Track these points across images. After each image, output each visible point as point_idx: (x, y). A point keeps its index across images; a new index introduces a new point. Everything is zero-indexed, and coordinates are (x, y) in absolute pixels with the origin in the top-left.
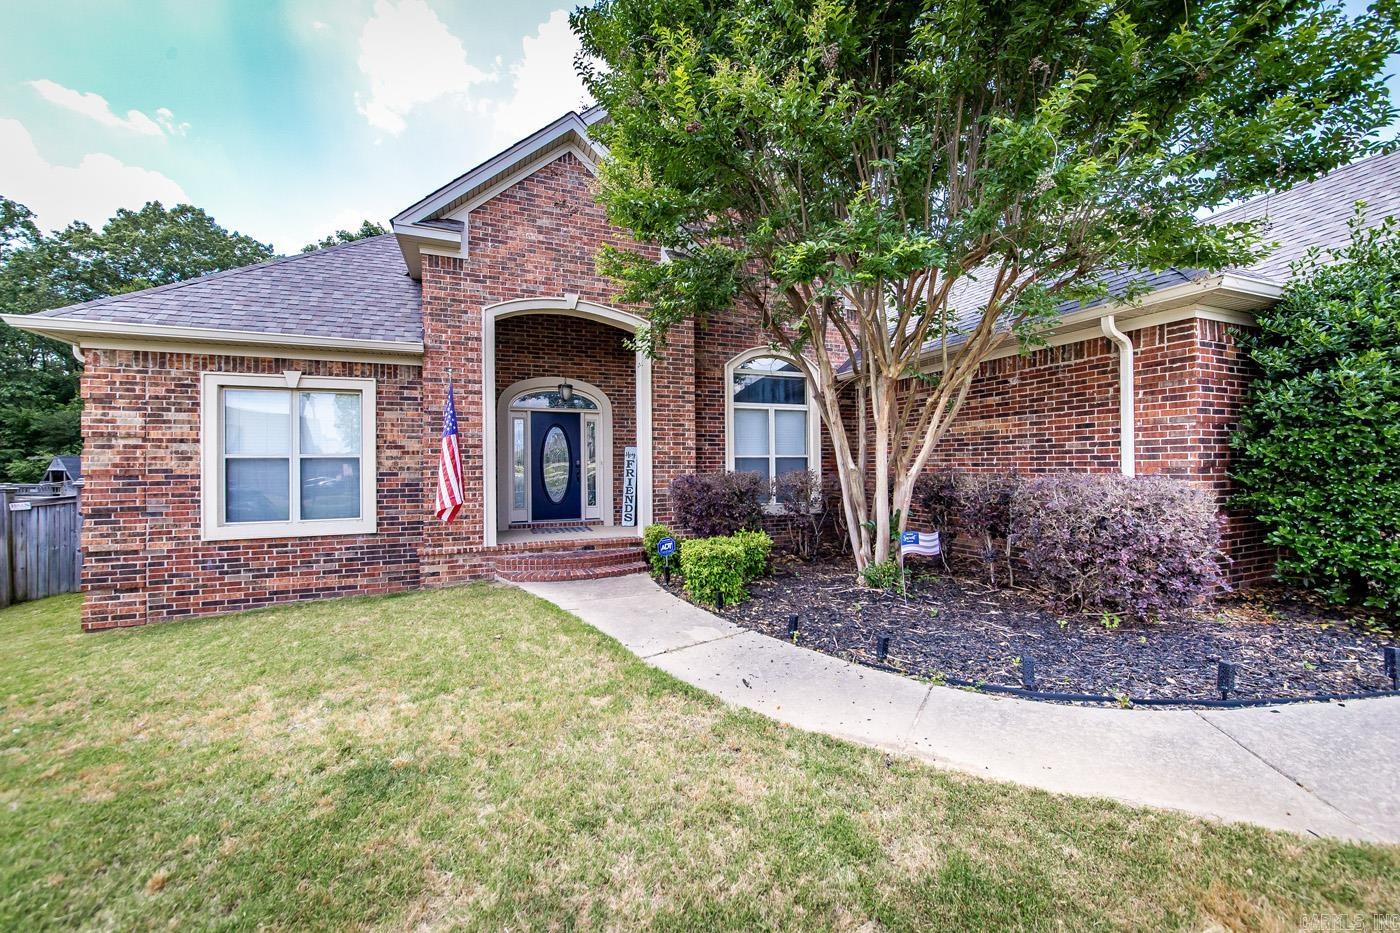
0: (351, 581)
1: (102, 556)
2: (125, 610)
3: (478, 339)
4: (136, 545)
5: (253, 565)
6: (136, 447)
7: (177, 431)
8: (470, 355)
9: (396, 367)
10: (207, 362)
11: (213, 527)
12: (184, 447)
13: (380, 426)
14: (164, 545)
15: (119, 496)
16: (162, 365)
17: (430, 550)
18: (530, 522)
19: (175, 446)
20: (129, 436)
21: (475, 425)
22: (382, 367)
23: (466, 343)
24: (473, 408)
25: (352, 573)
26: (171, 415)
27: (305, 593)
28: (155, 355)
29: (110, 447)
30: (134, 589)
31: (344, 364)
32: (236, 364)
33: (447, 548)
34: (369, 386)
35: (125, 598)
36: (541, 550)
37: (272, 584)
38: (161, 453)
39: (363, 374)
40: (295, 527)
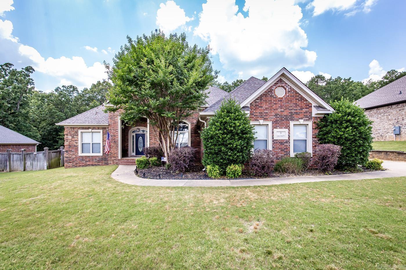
0: (99, 164)
1: (67, 157)
2: (69, 166)
3: (118, 122)
4: (71, 156)
5: (85, 160)
6: (71, 141)
7: (76, 139)
8: (116, 125)
9: (106, 128)
10: (79, 128)
11: (80, 154)
12: (76, 141)
13: (103, 138)
14: (74, 156)
15: (69, 149)
16: (74, 129)
17: (110, 159)
18: (135, 155)
19: (75, 141)
20: (70, 140)
21: (117, 137)
22: (104, 128)
23: (116, 123)
24: (117, 134)
25: (99, 162)
26: (75, 137)
27: (92, 165)
28: (73, 128)
29: (68, 141)
30: (71, 163)
31: (98, 127)
32: (83, 128)
33: (112, 159)
34: (101, 131)
35: (70, 164)
36: (128, 160)
37: (88, 163)
38: (74, 142)
39: (101, 129)
40: (91, 154)
